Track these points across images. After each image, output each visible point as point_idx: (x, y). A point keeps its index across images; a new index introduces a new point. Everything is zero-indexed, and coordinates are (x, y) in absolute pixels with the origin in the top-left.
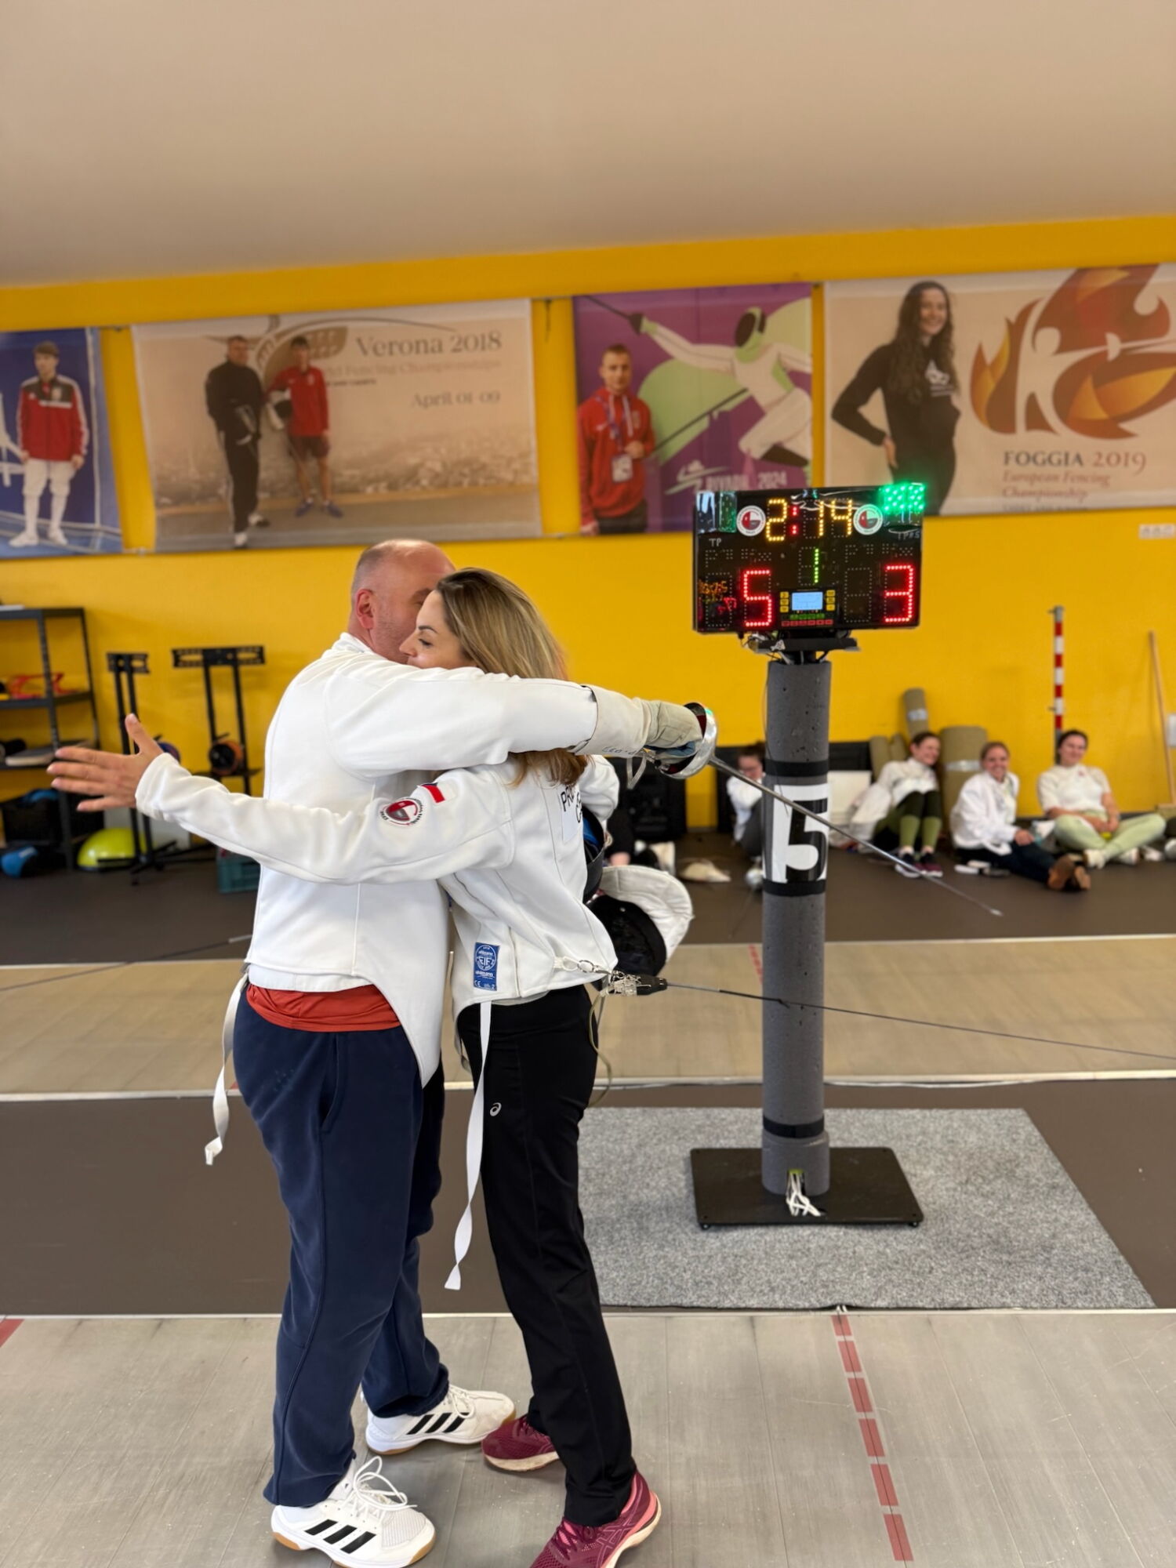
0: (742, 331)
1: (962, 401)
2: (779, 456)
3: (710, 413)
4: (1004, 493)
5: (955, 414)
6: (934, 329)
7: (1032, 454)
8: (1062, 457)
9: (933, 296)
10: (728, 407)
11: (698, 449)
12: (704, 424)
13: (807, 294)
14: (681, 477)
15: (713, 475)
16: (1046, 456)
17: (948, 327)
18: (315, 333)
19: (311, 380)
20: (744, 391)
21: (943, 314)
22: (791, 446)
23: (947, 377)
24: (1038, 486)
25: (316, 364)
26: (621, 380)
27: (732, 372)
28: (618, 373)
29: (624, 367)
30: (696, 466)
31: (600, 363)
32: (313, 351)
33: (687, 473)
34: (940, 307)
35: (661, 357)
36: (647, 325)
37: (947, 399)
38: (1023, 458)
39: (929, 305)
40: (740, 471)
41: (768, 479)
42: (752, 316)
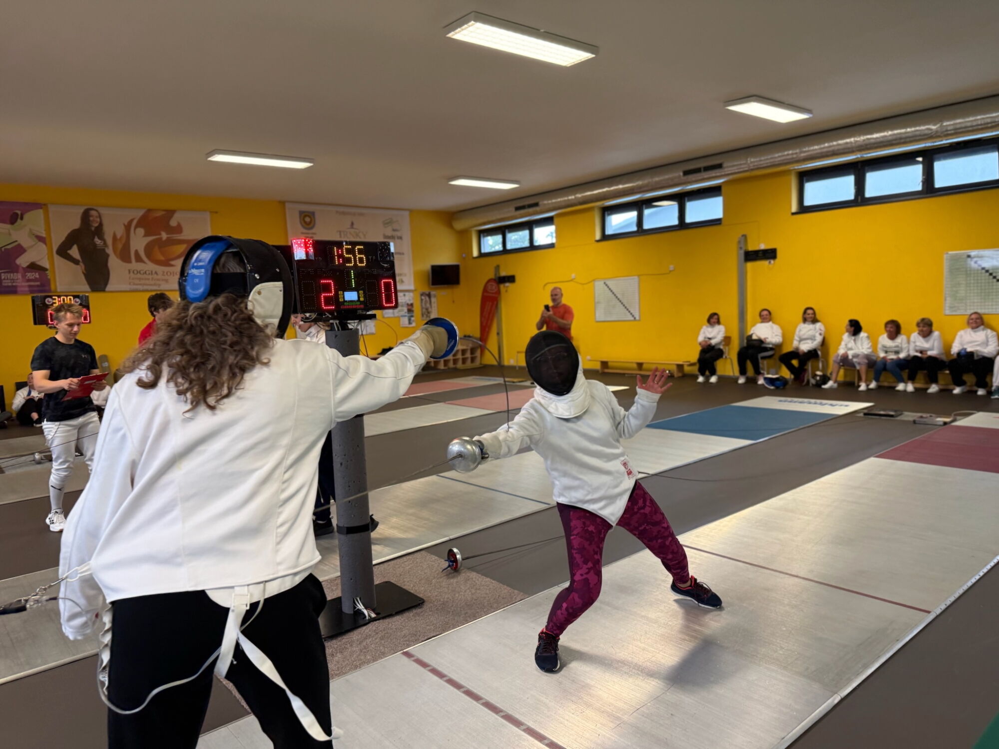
0: (13, 219)
1: (110, 251)
2: (33, 267)
4: (130, 284)
5: (108, 256)
6: (96, 225)
7: (139, 270)
8: (150, 272)
9: (93, 213)
10: (9, 246)
15: (4, 272)
16: (144, 271)
17: (101, 225)
20: (16, 241)
21: (98, 220)
22: (39, 263)
23: (103, 242)
24: (142, 282)
27: (10, 234)
34: (97, 217)
37: (104, 250)
38: (135, 272)
39: (92, 216)
40: (17, 272)
41: (30, 275)
42: (17, 214)
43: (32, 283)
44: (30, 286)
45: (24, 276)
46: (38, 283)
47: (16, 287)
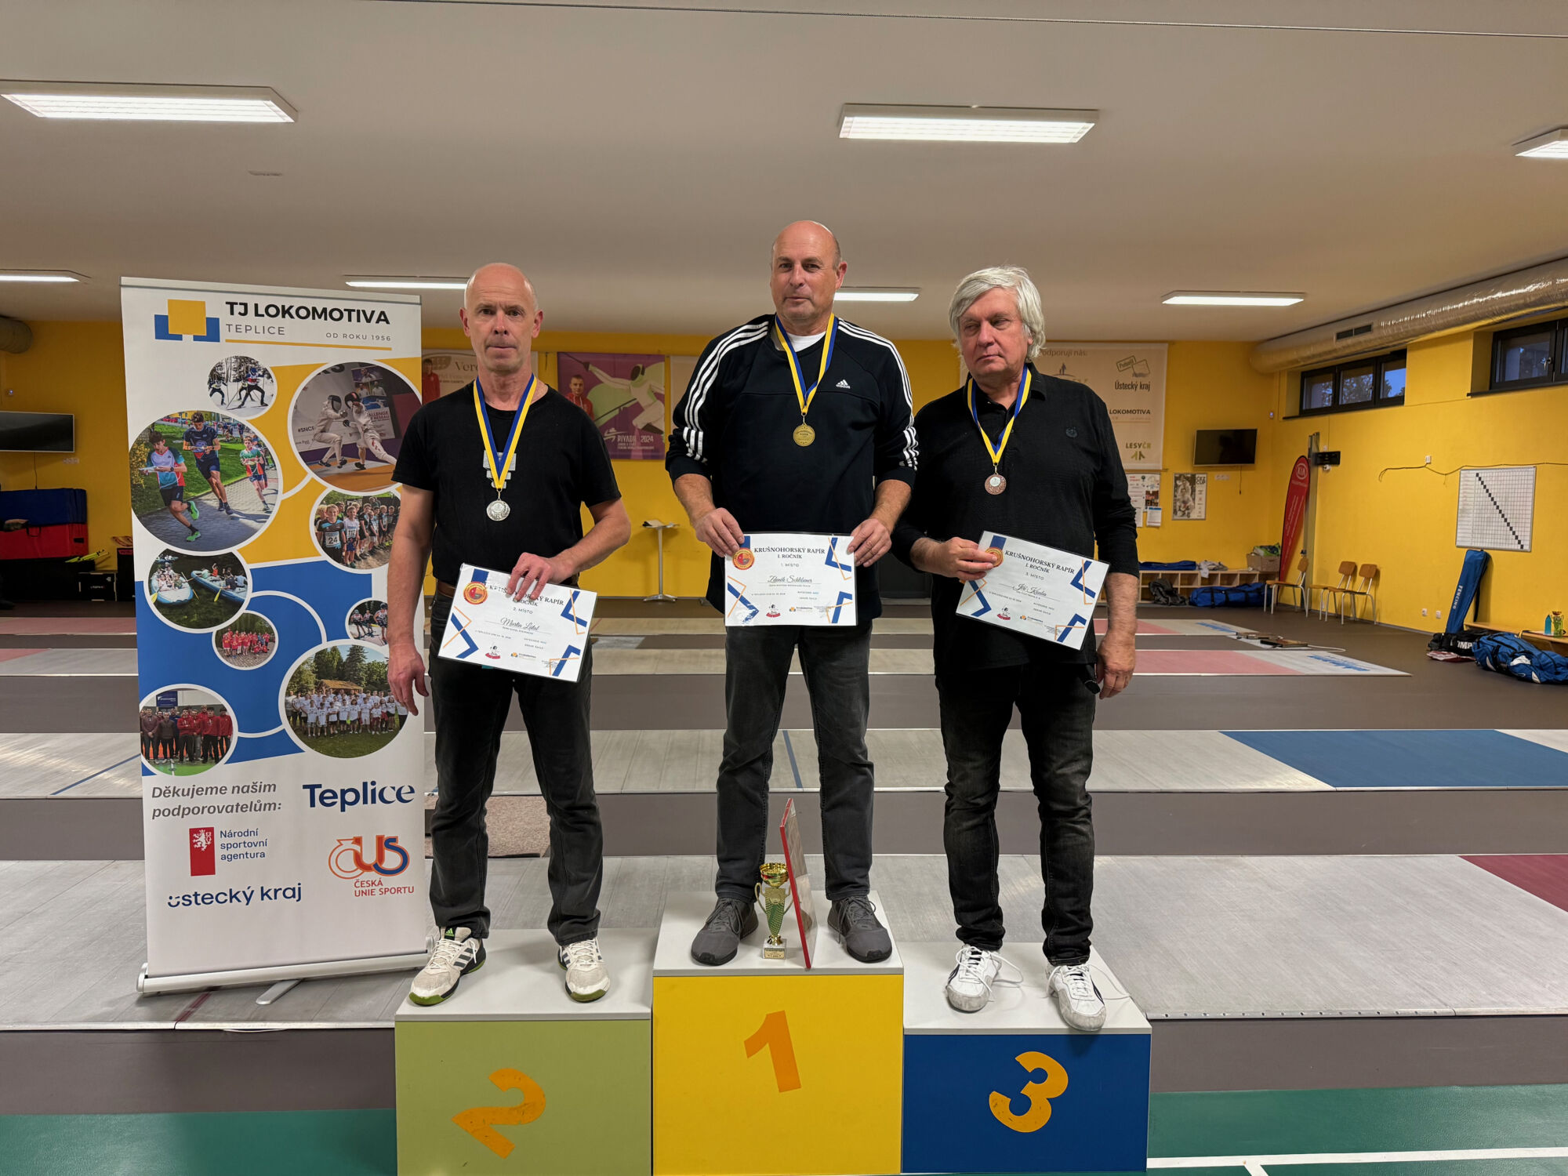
0: (634, 374)
2: (650, 429)
3: (619, 407)
10: (627, 406)
11: (613, 423)
12: (617, 411)
13: (662, 361)
14: (606, 435)
15: (621, 435)
18: (436, 358)
19: (432, 379)
20: (635, 399)
22: (655, 425)
25: (434, 371)
26: (579, 390)
27: (629, 391)
28: (578, 387)
29: (580, 385)
30: (613, 430)
31: (570, 383)
32: (434, 366)
33: (609, 433)
35: (598, 382)
36: (591, 367)
40: (633, 434)
41: (646, 438)
42: (638, 367)
43: (646, 448)
44: (643, 451)
45: (639, 439)
46: (652, 448)
47: (630, 451)
